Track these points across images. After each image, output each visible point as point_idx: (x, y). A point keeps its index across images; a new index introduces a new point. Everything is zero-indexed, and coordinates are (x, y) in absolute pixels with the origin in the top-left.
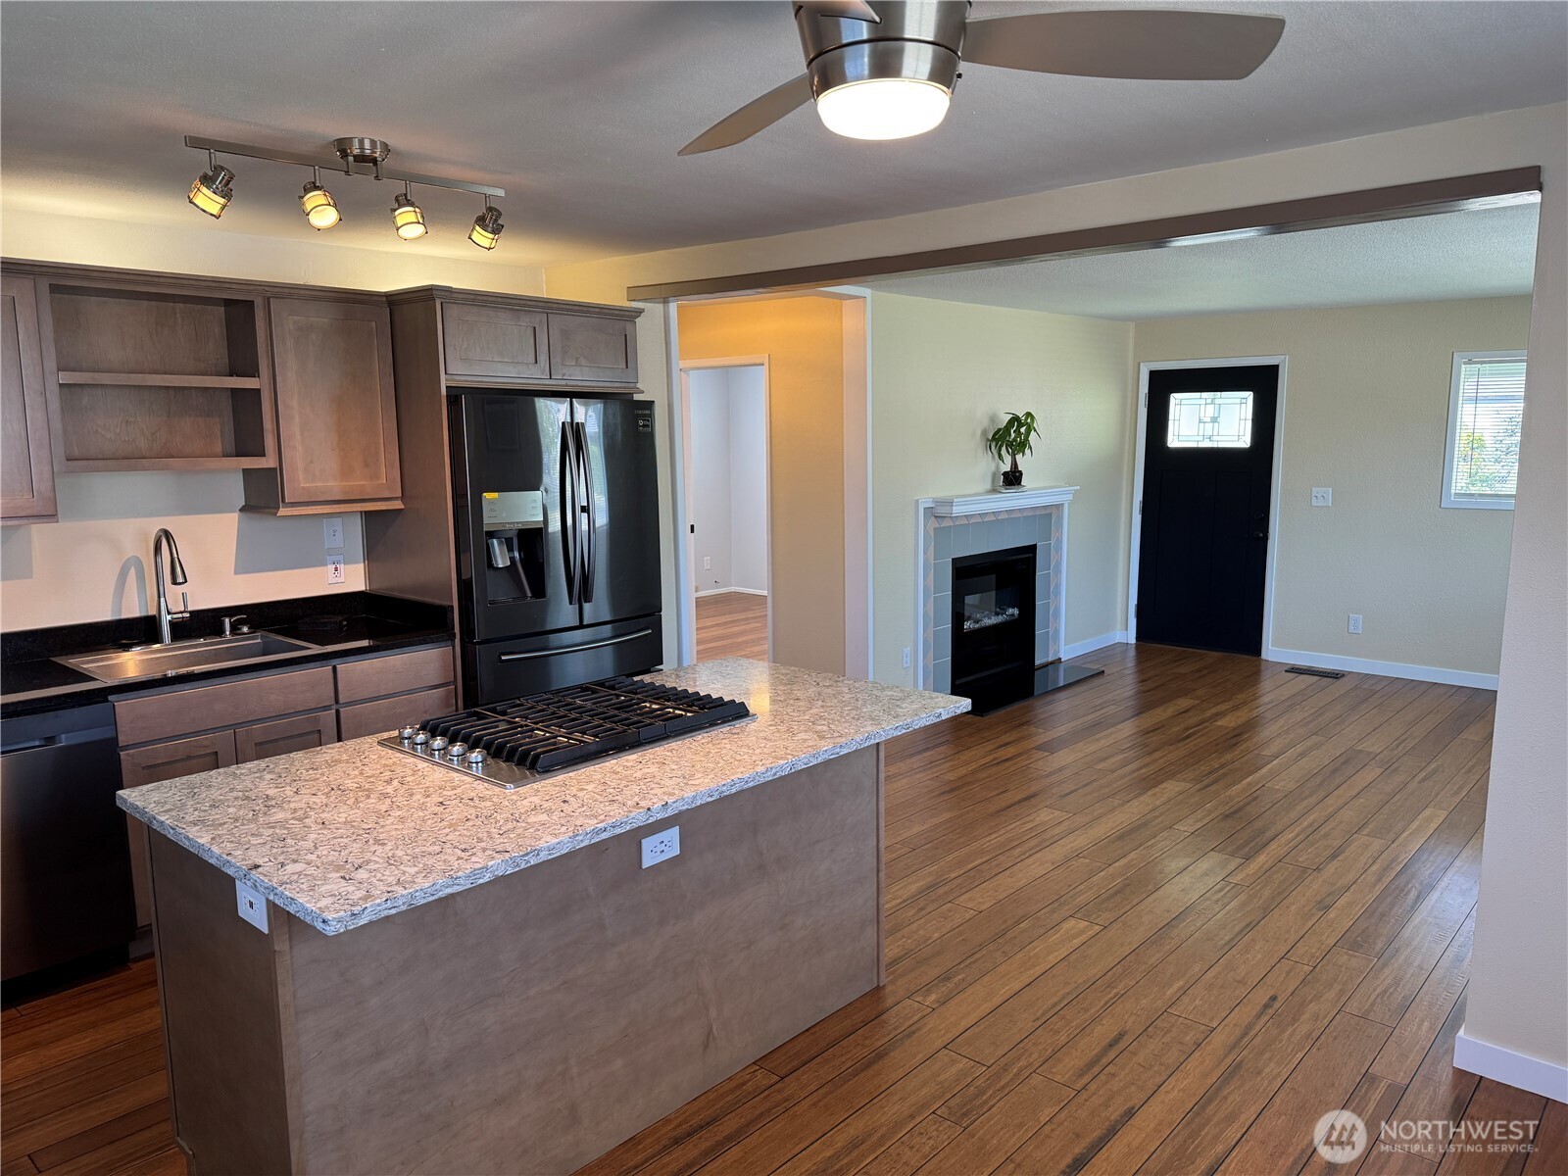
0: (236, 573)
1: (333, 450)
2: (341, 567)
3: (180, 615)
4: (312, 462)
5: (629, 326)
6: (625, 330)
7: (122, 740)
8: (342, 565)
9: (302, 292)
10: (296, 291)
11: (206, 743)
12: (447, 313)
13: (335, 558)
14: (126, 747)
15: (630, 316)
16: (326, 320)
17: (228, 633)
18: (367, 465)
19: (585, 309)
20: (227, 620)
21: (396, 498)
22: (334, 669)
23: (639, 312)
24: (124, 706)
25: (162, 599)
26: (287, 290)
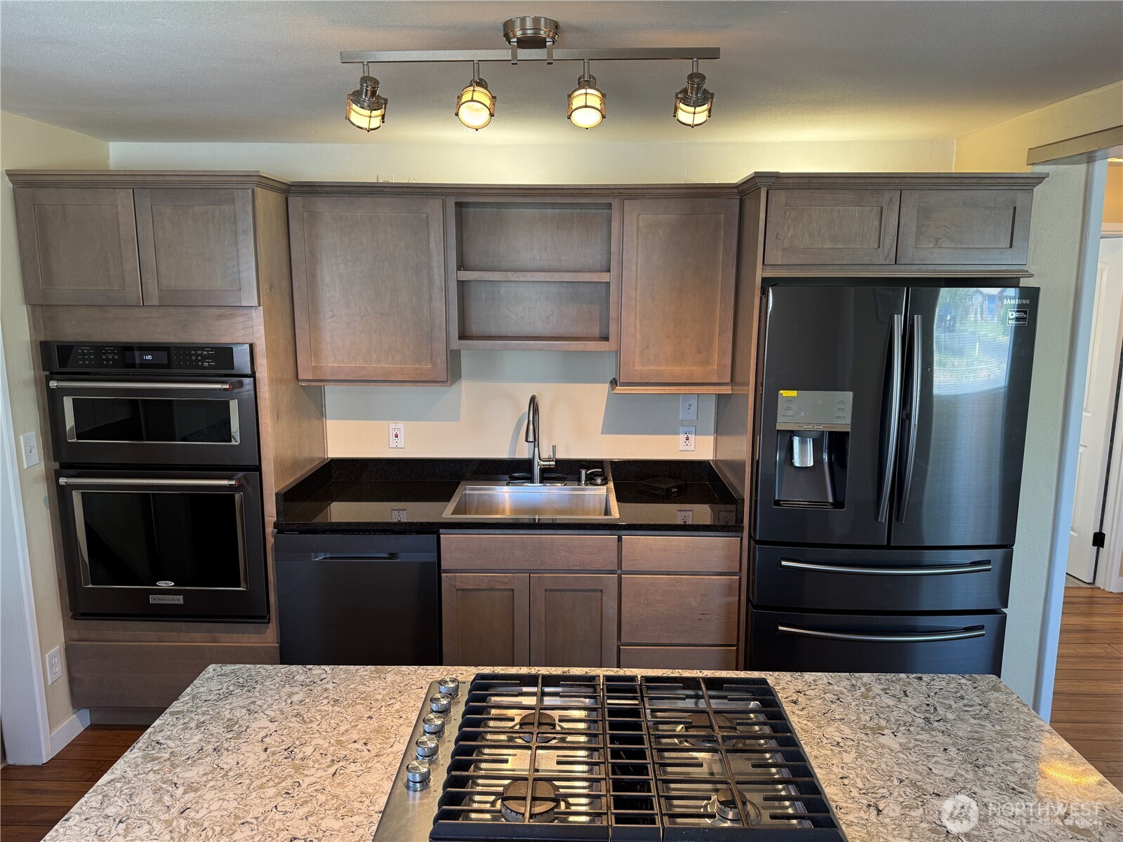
0: (602, 433)
1: (668, 337)
2: (692, 437)
3: (548, 463)
4: (647, 347)
5: (1020, 197)
6: (1015, 202)
7: (444, 565)
8: (693, 436)
9: (653, 191)
10: (649, 191)
11: (506, 580)
12: (773, 199)
13: (686, 429)
14: (446, 571)
15: (1027, 183)
16: (674, 216)
17: (583, 482)
18: (699, 352)
19: (959, 181)
20: (583, 472)
21: (726, 384)
22: (620, 539)
23: (1040, 179)
24: (447, 538)
25: (536, 449)
26: (639, 191)
